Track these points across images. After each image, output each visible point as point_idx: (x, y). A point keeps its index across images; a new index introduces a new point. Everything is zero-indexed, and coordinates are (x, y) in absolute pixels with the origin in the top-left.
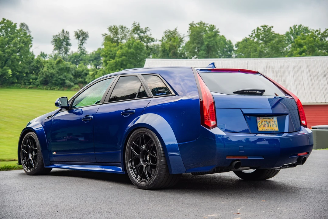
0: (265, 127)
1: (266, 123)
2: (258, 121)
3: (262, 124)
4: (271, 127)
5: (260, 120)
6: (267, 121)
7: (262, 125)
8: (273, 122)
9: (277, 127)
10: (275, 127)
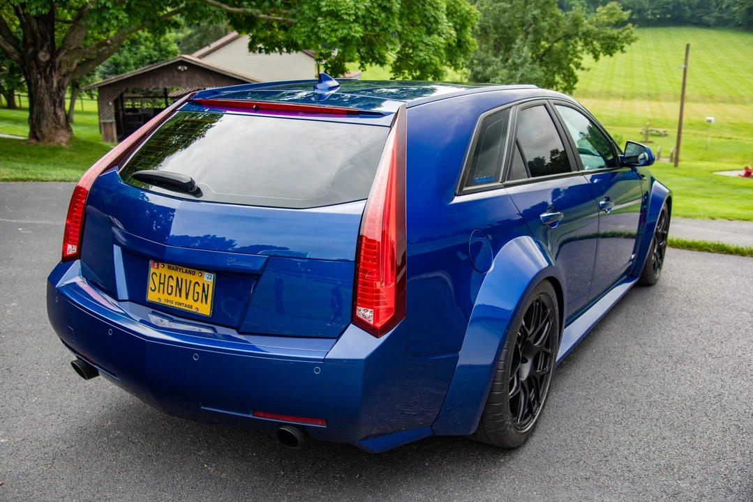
0: (170, 294)
1: (173, 283)
2: (152, 270)
3: (160, 283)
4: (187, 298)
5: (158, 272)
6: (177, 278)
7: (162, 286)
8: (197, 285)
9: (206, 303)
10: (202, 302)
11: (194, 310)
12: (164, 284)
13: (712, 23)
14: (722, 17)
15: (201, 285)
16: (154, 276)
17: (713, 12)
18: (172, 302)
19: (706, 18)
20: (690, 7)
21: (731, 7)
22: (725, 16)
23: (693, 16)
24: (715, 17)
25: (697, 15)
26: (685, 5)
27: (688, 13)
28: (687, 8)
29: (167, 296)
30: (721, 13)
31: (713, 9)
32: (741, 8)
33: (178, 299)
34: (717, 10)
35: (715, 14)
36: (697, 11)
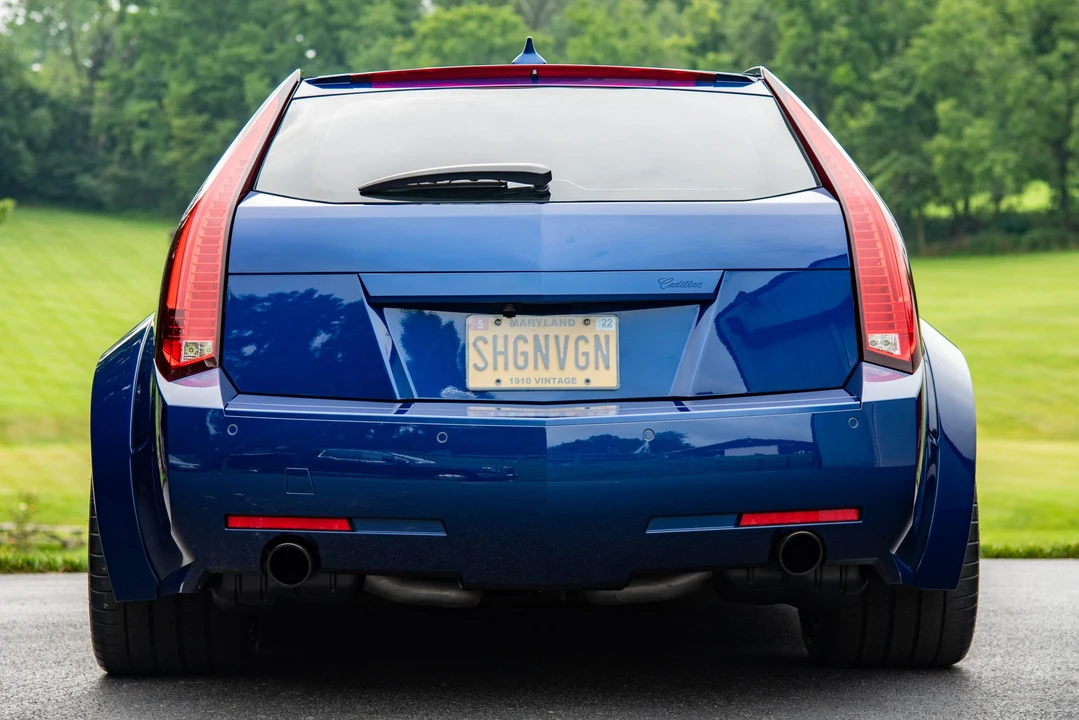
0: (522, 369)
1: (527, 347)
2: (473, 336)
3: (496, 353)
5: (488, 332)
6: (536, 338)
7: (501, 358)
8: (581, 343)
9: (607, 367)
10: (597, 368)
11: (581, 384)
12: (505, 353)
13: (107, 199)
14: (136, 181)
15: (591, 339)
16: (480, 344)
17: (107, 164)
18: (529, 380)
19: (87, 181)
20: (31, 144)
21: (156, 153)
22: (143, 175)
23: (45, 174)
24: (115, 179)
25: (58, 172)
26: (14, 138)
27: (28, 165)
28: (21, 146)
29: (513, 373)
30: (133, 167)
31: (101, 153)
32: (188, 155)
33: (542, 373)
34: (116, 156)
35: (114, 169)
36: (54, 158)
